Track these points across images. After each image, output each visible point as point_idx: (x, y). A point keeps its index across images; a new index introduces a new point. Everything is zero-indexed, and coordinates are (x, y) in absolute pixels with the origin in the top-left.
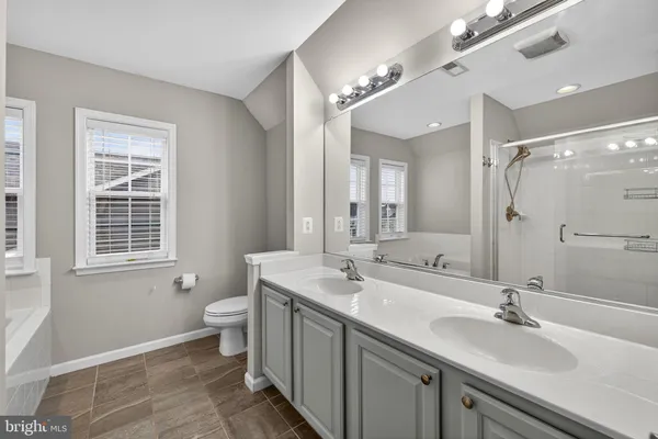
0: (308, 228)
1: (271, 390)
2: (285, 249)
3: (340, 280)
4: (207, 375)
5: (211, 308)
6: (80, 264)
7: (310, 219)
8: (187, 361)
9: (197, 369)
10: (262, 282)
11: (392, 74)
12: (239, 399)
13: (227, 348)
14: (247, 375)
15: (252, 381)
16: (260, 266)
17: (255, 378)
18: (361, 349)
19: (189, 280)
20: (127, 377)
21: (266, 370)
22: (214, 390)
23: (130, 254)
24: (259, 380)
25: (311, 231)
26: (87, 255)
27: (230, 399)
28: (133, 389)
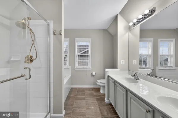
0: (123, 63)
1: (111, 104)
2: (116, 68)
3: (131, 79)
4: (97, 96)
5: (98, 81)
6: (75, 68)
7: (124, 60)
8: (93, 92)
9: (95, 94)
10: (108, 76)
11: (151, 12)
12: (103, 103)
13: (102, 91)
14: (105, 99)
15: (106, 100)
16: (108, 72)
17: (107, 100)
18: (131, 98)
19: (94, 74)
20: (82, 91)
21: (109, 99)
22: (98, 99)
23: (83, 67)
24: (108, 101)
25: (124, 64)
26: (76, 66)
27: (101, 103)
28: (83, 94)
